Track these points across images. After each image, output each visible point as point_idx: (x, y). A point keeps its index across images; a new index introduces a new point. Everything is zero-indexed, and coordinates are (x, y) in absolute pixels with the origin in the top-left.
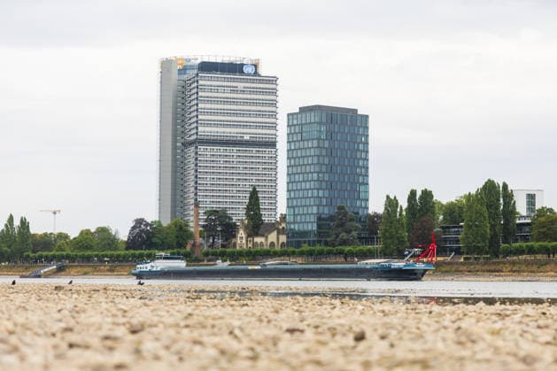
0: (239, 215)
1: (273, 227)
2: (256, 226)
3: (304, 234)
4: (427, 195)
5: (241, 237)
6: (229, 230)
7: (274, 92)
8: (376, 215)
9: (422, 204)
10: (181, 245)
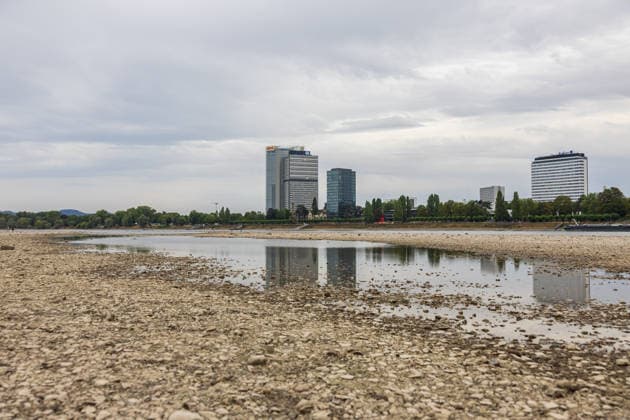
0: (309, 207)
1: (321, 211)
2: (316, 211)
3: (333, 214)
4: (379, 200)
5: (310, 216)
6: (306, 212)
7: (317, 162)
8: (360, 207)
9: (377, 203)
10: (287, 218)
